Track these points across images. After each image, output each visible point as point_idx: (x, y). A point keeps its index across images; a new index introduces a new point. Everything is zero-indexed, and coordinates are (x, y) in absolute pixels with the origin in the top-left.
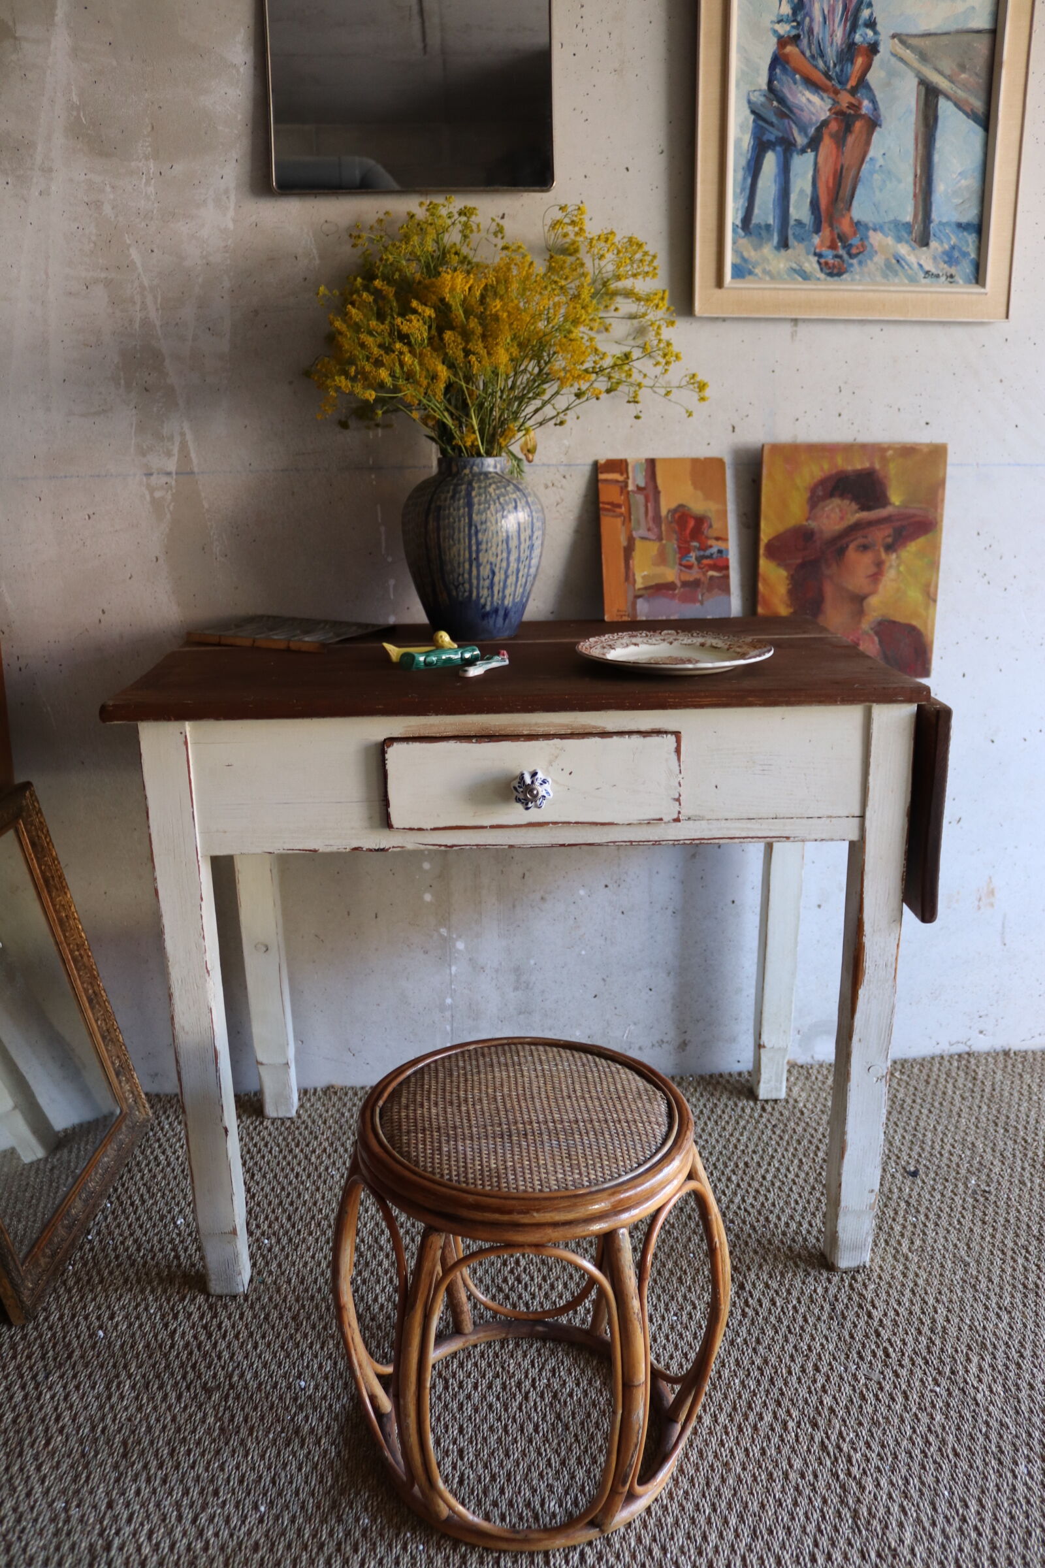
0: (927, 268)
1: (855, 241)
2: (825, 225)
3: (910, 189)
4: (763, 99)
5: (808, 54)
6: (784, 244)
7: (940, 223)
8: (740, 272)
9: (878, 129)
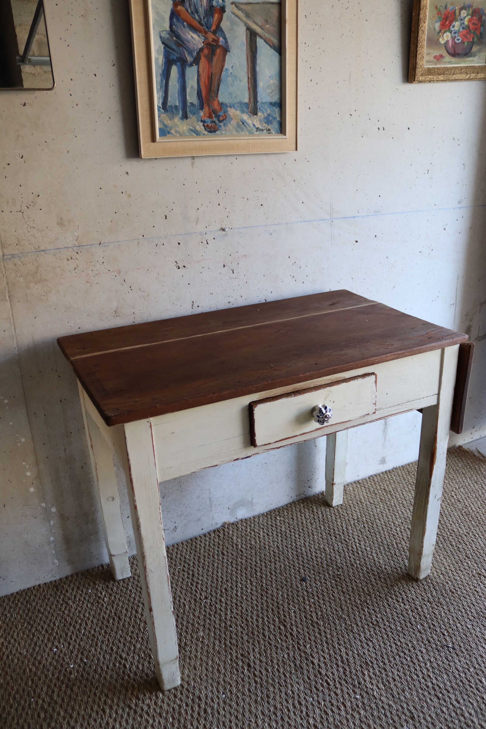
0: (257, 126)
1: (221, 113)
2: (205, 105)
3: (246, 85)
4: (168, 36)
5: (189, 11)
6: (185, 116)
7: (262, 103)
8: (163, 133)
9: (228, 53)
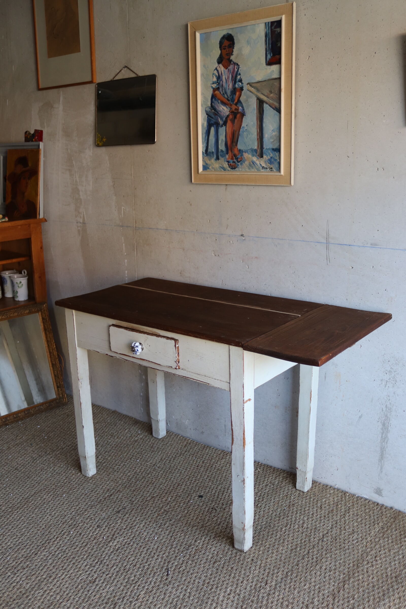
0: (263, 166)
1: (239, 156)
4: (209, 110)
7: (266, 149)
8: (205, 168)
